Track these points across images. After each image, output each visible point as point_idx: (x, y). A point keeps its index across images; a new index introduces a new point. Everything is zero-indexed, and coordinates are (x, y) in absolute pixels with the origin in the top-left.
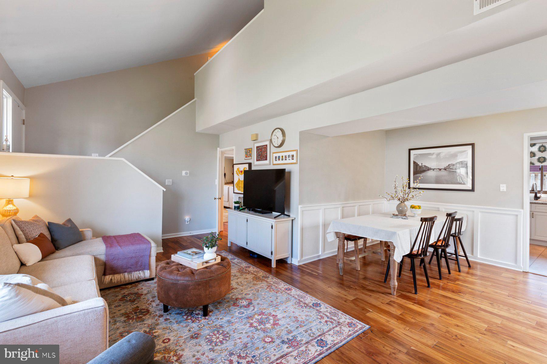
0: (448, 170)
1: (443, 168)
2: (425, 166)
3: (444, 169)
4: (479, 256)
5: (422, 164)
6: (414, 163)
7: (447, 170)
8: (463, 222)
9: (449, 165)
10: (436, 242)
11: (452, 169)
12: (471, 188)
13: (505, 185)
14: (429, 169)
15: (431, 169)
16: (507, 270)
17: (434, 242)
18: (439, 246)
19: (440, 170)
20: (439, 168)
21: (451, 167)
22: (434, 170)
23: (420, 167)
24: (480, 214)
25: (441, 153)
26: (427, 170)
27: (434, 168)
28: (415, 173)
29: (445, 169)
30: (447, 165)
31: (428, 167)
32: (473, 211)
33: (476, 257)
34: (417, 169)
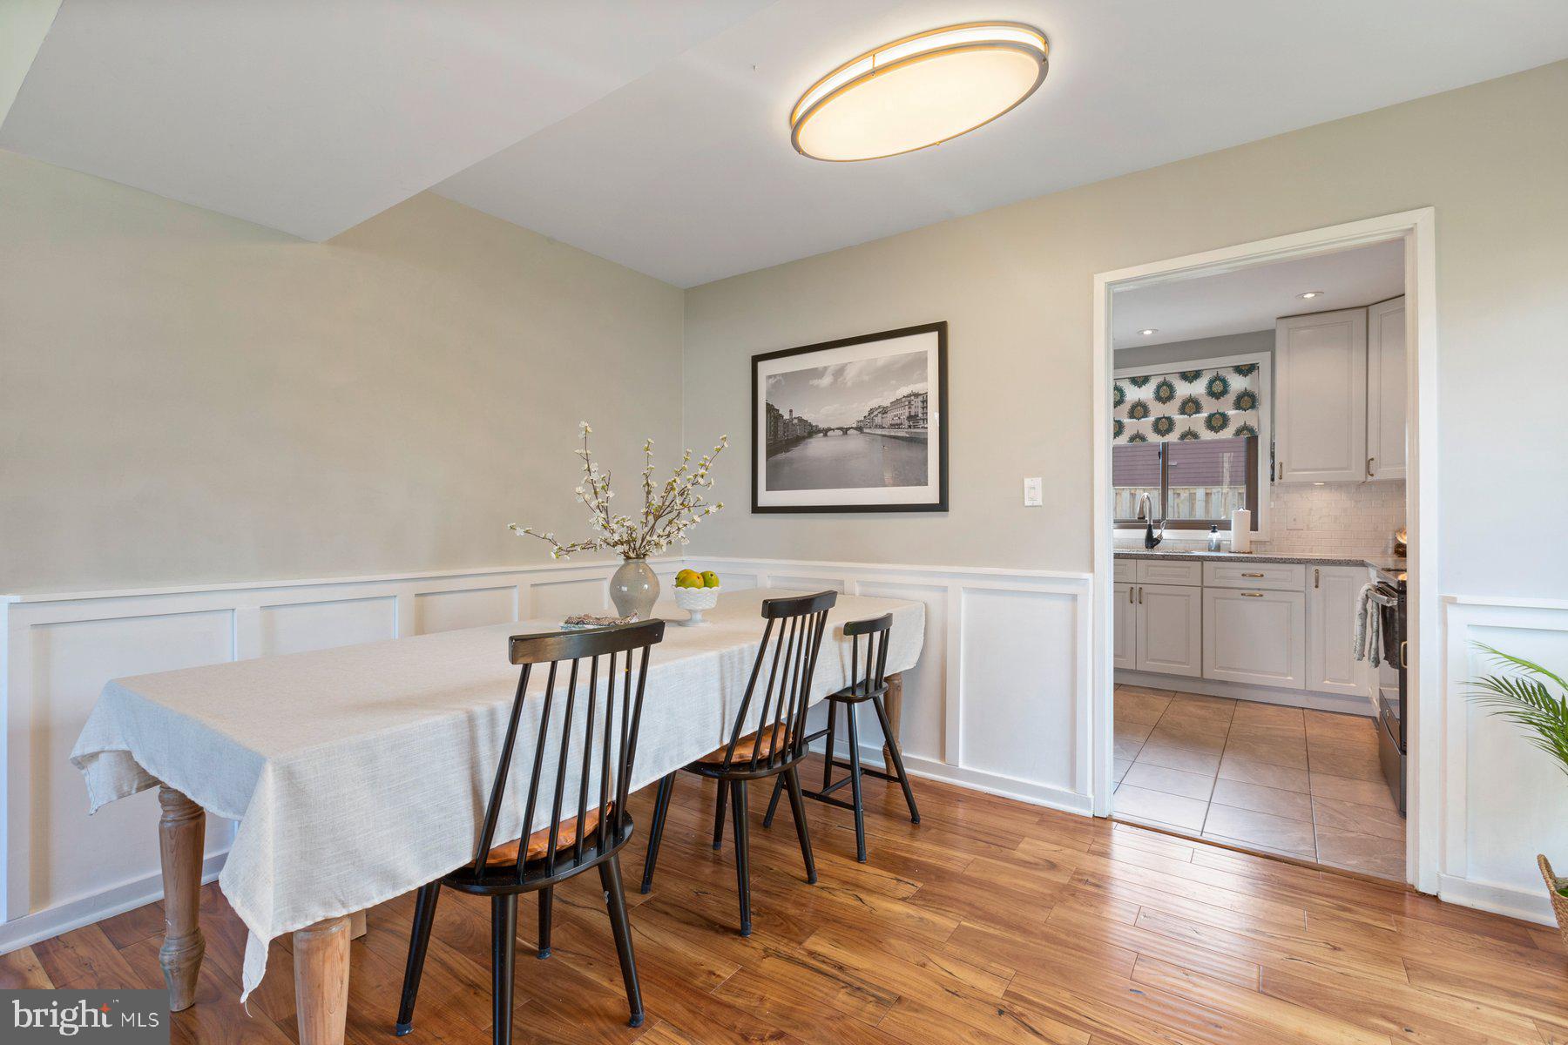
0: (868, 431)
1: (855, 426)
2: (800, 419)
3: (856, 429)
4: (962, 765)
5: (791, 411)
6: (770, 409)
7: (865, 430)
8: (891, 630)
9: (871, 411)
10: (729, 750)
11: (881, 427)
12: (936, 501)
13: (1038, 482)
14: (811, 431)
15: (819, 431)
16: (1044, 817)
17: (721, 749)
18: (742, 765)
19: (845, 431)
20: (840, 426)
21: (878, 420)
22: (825, 435)
23: (787, 424)
24: (964, 597)
25: (846, 364)
26: (805, 434)
27: (826, 426)
28: (771, 453)
29: (859, 429)
30: (867, 414)
31: (810, 425)
32: (945, 589)
33: (953, 770)
34: (776, 434)
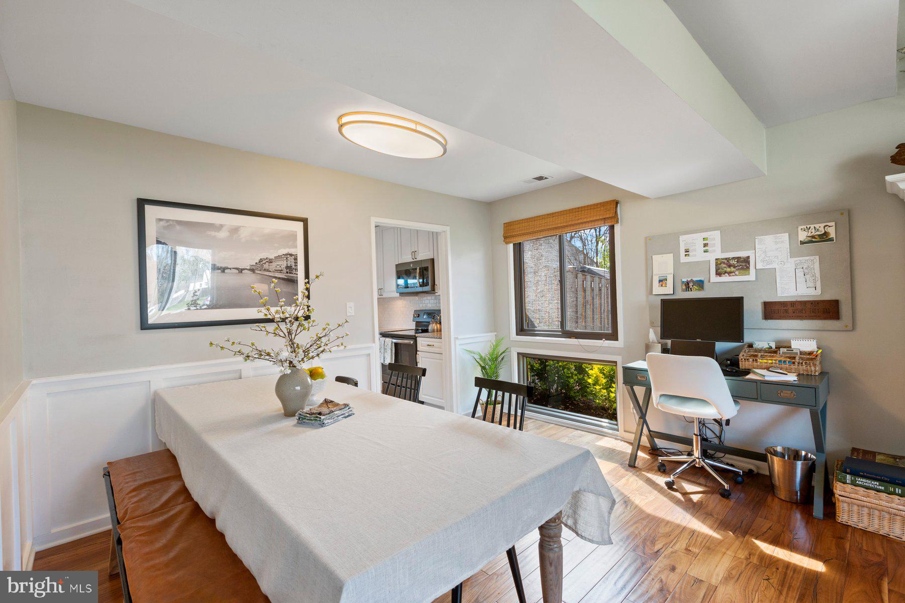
0: (259, 272)
1: (248, 268)
3: (249, 270)
7: (256, 272)
9: (261, 260)
11: (268, 271)
15: (218, 268)
19: (241, 271)
20: (238, 267)
21: (266, 266)
22: (224, 271)
27: (223, 265)
29: (252, 270)
30: (258, 262)
